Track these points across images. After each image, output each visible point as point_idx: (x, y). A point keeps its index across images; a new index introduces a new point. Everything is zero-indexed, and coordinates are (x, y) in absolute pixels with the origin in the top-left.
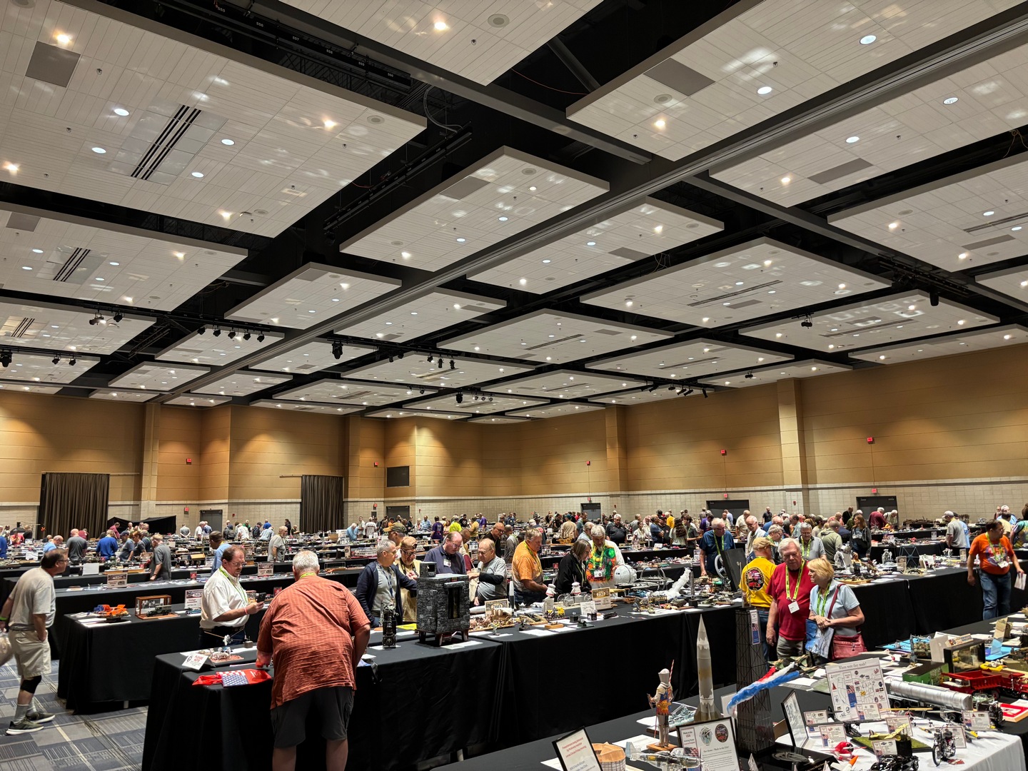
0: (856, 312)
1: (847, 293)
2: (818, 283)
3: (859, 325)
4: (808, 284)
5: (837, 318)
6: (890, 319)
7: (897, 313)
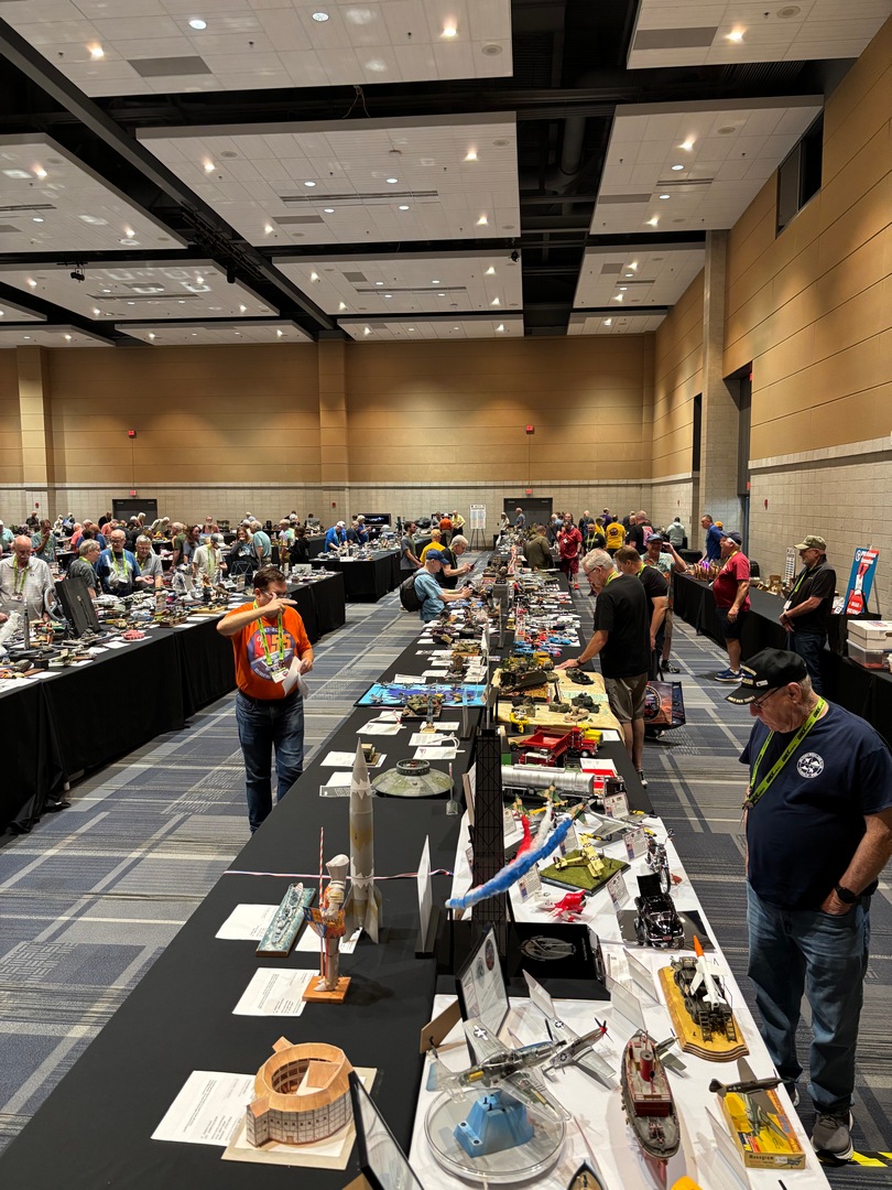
0: (139, 273)
1: (134, 245)
2: (103, 222)
3: (138, 290)
4: (89, 220)
5: (113, 276)
6: (175, 290)
7: (184, 283)
